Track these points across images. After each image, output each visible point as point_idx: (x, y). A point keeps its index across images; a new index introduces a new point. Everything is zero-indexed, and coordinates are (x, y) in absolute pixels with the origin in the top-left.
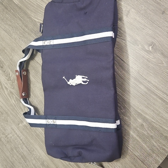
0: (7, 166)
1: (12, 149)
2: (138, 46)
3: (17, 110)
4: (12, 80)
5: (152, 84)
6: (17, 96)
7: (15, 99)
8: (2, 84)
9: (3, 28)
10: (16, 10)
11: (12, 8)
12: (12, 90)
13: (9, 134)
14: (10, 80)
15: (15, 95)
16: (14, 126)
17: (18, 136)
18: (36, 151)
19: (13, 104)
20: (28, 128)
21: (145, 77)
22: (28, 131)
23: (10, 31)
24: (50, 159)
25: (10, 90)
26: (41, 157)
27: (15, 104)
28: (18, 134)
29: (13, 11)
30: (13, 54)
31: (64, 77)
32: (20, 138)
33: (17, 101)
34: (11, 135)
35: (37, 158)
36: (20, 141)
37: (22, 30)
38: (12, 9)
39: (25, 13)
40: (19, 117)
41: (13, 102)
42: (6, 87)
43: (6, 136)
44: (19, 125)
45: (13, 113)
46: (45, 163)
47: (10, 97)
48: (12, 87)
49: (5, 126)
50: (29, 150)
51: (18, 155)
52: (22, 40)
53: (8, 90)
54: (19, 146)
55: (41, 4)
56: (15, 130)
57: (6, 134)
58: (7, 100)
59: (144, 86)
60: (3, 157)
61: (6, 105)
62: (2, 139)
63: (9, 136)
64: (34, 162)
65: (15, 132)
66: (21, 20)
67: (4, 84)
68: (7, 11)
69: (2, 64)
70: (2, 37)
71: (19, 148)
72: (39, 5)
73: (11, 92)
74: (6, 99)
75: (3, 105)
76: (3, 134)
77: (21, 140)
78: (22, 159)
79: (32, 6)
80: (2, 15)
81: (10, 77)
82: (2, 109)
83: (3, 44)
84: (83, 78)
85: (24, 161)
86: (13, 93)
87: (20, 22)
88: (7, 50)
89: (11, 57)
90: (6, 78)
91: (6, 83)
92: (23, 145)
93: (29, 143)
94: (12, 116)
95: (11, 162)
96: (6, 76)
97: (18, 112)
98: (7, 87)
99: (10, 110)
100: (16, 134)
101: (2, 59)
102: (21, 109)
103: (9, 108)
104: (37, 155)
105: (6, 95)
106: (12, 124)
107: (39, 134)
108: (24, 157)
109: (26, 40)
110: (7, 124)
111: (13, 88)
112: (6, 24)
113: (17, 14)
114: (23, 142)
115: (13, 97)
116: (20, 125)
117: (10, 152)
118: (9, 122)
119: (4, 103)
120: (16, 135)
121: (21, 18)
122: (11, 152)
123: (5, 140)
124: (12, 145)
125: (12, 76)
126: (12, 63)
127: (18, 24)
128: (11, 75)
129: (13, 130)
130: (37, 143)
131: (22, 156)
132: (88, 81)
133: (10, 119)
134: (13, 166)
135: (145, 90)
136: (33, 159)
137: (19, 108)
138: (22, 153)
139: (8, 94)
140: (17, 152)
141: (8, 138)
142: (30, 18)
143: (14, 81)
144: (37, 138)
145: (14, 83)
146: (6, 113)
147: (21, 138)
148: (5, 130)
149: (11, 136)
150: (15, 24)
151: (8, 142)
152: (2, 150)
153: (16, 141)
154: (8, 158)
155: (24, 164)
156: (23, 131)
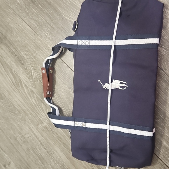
0: (22, 167)
1: (28, 150)
3: (37, 110)
4: (34, 78)
6: (38, 96)
7: (36, 98)
8: (22, 82)
9: (28, 23)
10: (44, 5)
11: (40, 2)
12: (33, 89)
13: (26, 134)
14: (32, 78)
15: (36, 95)
16: (32, 127)
17: (36, 137)
18: (56, 153)
19: (33, 103)
20: (48, 129)
22: (48, 133)
23: (35, 26)
24: (71, 162)
25: (30, 89)
26: (61, 160)
27: (35, 103)
28: (36, 134)
29: (41, 6)
30: (37, 52)
31: (99, 81)
32: (38, 139)
33: (38, 101)
34: (28, 135)
35: (57, 160)
36: (39, 142)
37: (50, 27)
38: (40, 4)
39: (55, 10)
40: (39, 118)
41: (34, 101)
42: (26, 86)
43: (23, 136)
44: (38, 125)
45: (32, 113)
46: (66, 166)
47: (30, 96)
48: (33, 86)
49: (23, 126)
50: (48, 152)
51: (35, 155)
52: (49, 38)
53: (29, 89)
54: (37, 147)
55: (75, 3)
56: (34, 130)
57: (23, 134)
58: (26, 98)
60: (18, 156)
61: (25, 104)
62: (18, 138)
63: (26, 136)
64: (53, 164)
65: (33, 132)
66: (50, 17)
67: (24, 82)
68: (34, 5)
69: (23, 61)
70: (26, 33)
71: (36, 149)
72: (72, 3)
73: (32, 91)
74: (25, 97)
75: (21, 104)
76: (20, 133)
77: (40, 141)
78: (39, 160)
79: (64, 3)
80: (27, 9)
81: (32, 75)
82: (20, 108)
83: (26, 40)
84: (121, 83)
85: (42, 162)
86: (34, 93)
87: (48, 19)
88: (30, 47)
89: (34, 55)
90: (27, 76)
91: (27, 81)
92: (42, 146)
93: (49, 145)
94: (30, 116)
95: (26, 162)
96: (28, 74)
97: (38, 112)
98: (28, 85)
99: (29, 109)
100: (35, 134)
101: (24, 56)
102: (42, 109)
103: (28, 107)
104: (56, 158)
105: (25, 93)
106: (31, 124)
107: (61, 136)
108: (41, 159)
109: (53, 38)
110: (25, 123)
111: (35, 87)
112: (31, 19)
113: (46, 10)
114: (41, 144)
115: (34, 96)
116: (40, 126)
117: (25, 152)
118: (27, 121)
119: (23, 101)
120: (34, 136)
121: (50, 15)
122: (27, 152)
123: (21, 140)
124: (29, 145)
125: (34, 75)
126: (35, 61)
127: (45, 20)
128: (33, 73)
129: (31, 130)
130: (58, 146)
131: (39, 157)
132: (127, 86)
133: (28, 119)
134: (28, 167)
136: (51, 161)
137: (39, 109)
138: (40, 154)
139: (28, 93)
140: (34, 152)
141: (24, 138)
142: (60, 15)
143: (36, 80)
144: (58, 140)
145: (35, 81)
146: (25, 112)
147: (40, 139)
148: (22, 130)
149: (28, 136)
150: (43, 20)
151: (24, 142)
152: (17, 150)
153: (33, 141)
154: (23, 158)
155: (41, 165)
156: (42, 132)
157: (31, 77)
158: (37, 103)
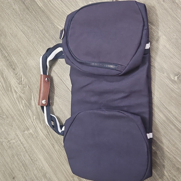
0: (5, 172)
1: (13, 155)
2: (164, 73)
3: (24, 116)
4: (23, 84)
5: (172, 113)
6: (26, 102)
7: (24, 104)
8: (12, 87)
9: (21, 28)
10: (38, 13)
11: (34, 9)
12: (22, 95)
13: (12, 140)
14: (22, 84)
15: (24, 101)
16: (18, 132)
17: (22, 143)
18: (39, 161)
19: (21, 109)
20: (33, 136)
21: (166, 106)
22: (33, 140)
23: (28, 33)
24: (53, 172)
25: (19, 94)
26: (43, 169)
27: (23, 109)
28: (22, 140)
29: (35, 13)
30: (28, 58)
32: (23, 145)
33: (25, 107)
34: (14, 140)
35: (40, 168)
36: (23, 149)
37: (42, 34)
38: (34, 10)
39: (48, 18)
40: (25, 124)
41: (22, 107)
42: (15, 91)
43: (9, 141)
44: (24, 132)
45: (19, 119)
46: (48, 175)
47: (19, 102)
48: (22, 92)
49: (9, 131)
50: (32, 160)
51: (19, 162)
52: (41, 45)
53: (18, 94)
54: (22, 153)
56: (19, 136)
57: (9, 140)
58: (15, 104)
59: (164, 114)
60: (2, 162)
61: (13, 109)
62: (4, 144)
63: (11, 141)
64: (36, 172)
65: (19, 138)
66: (43, 24)
67: (14, 87)
68: (28, 12)
69: (15, 66)
70: (19, 38)
71: (21, 155)
72: (64, 12)
73: (20, 97)
74: (14, 102)
75: (9, 108)
76: (6, 138)
77: (25, 148)
78: (23, 167)
79: (57, 12)
80: (22, 15)
81: (21, 81)
82: (8, 113)
83: (19, 46)
85: (25, 169)
86: (22, 98)
87: (41, 26)
88: (22, 52)
89: (25, 61)
90: (16, 81)
91: (16, 87)
92: (26, 153)
93: (33, 152)
94: (18, 122)
95: (10, 168)
96: (18, 79)
97: (25, 118)
98: (17, 91)
99: (17, 114)
100: (20, 141)
101: (15, 61)
102: (29, 116)
103: (15, 113)
104: (39, 166)
105: (14, 98)
106: (17, 130)
107: (45, 144)
108: (25, 165)
109: (45, 45)
110: (11, 129)
111: (24, 93)
112: (25, 25)
113: (39, 17)
114: (26, 150)
115: (22, 102)
116: (26, 132)
117: (10, 158)
118: (14, 127)
119: (11, 106)
120: (19, 142)
121: (42, 22)
122: (11, 158)
123: (7, 145)
124: (14, 151)
125: (23, 81)
126: (25, 66)
127: (38, 27)
128: (23, 79)
129: (17, 136)
130: (42, 154)
131: (23, 164)
133: (15, 125)
134: (12, 173)
135: (164, 118)
136: (34, 168)
137: (27, 115)
138: (24, 161)
139: (17, 99)
140: (19, 159)
141: (10, 143)
142: (52, 24)
143: (25, 86)
144: (42, 148)
145: (25, 87)
146: (12, 117)
147: (25, 146)
148: (8, 135)
149: (14, 142)
150: (36, 27)
151: (10, 147)
152: (2, 155)
153: (18, 148)
154: (8, 164)
155: (24, 172)
156: (28, 138)
157: (20, 83)
158: (24, 110)
